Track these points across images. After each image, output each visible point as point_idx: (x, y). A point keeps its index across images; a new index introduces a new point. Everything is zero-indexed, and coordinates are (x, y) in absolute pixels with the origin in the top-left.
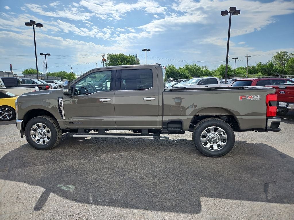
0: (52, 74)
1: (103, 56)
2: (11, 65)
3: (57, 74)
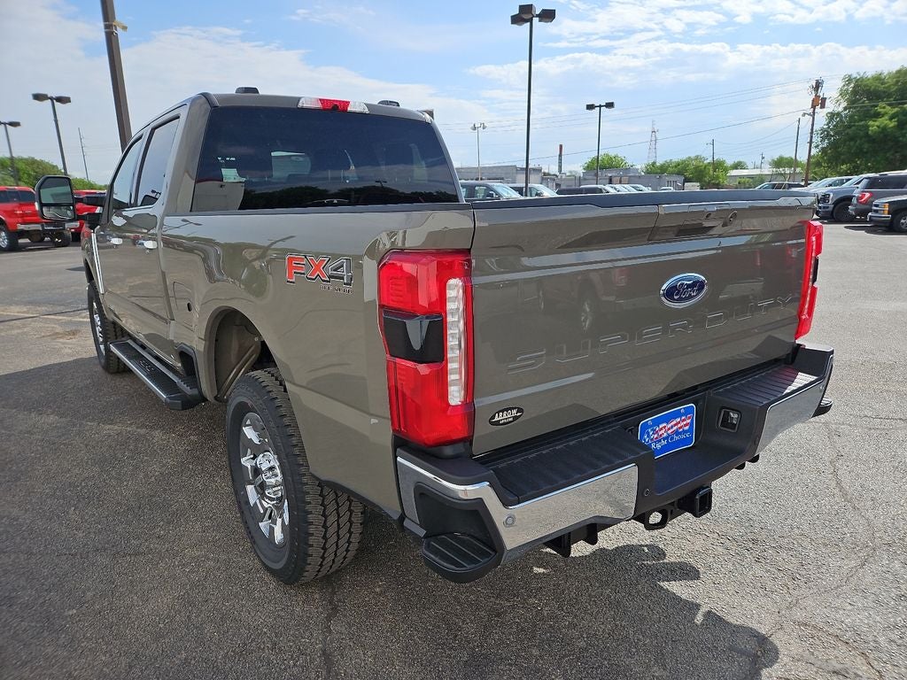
0: (662, 166)
1: (818, 86)
2: (561, 146)
3: (676, 167)
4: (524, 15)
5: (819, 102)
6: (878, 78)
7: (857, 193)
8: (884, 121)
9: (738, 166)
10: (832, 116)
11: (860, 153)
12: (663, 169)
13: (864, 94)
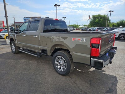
1: (90, 16)
4: (56, 5)
5: (90, 18)
6: (96, 16)
7: (96, 29)
8: (97, 21)
9: (80, 26)
10: (91, 20)
11: (94, 24)
12: (71, 26)
13: (95, 17)
